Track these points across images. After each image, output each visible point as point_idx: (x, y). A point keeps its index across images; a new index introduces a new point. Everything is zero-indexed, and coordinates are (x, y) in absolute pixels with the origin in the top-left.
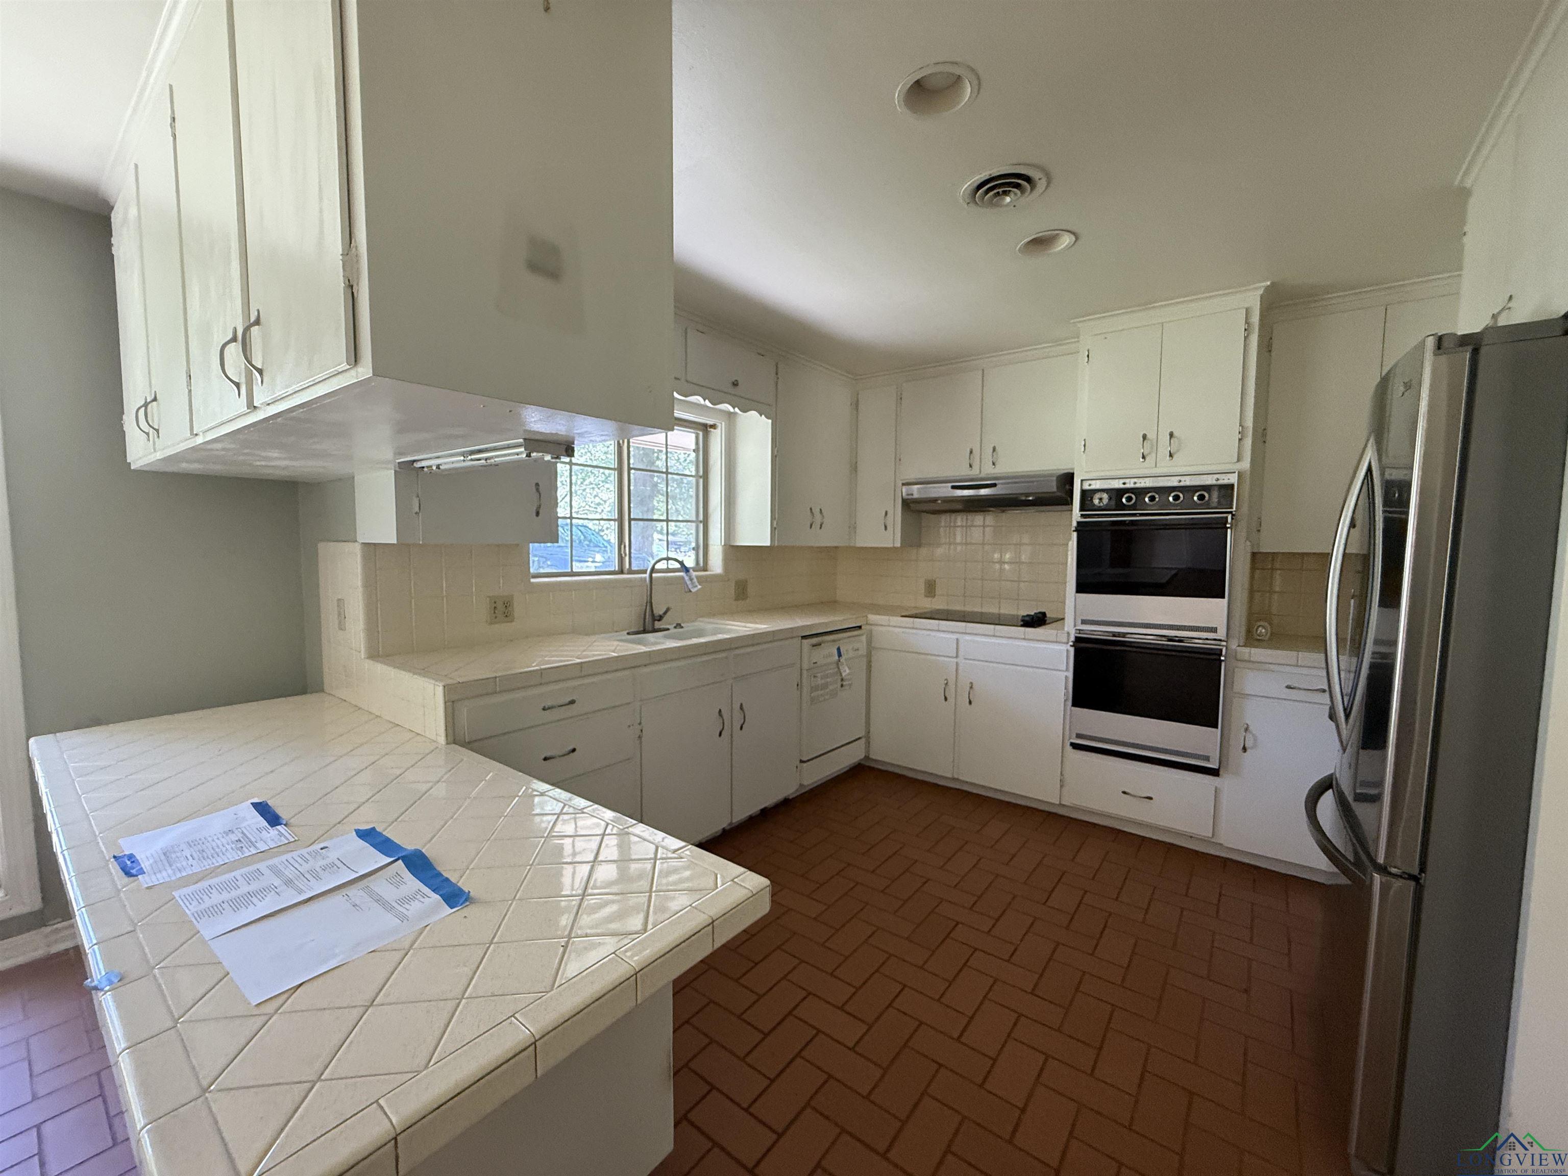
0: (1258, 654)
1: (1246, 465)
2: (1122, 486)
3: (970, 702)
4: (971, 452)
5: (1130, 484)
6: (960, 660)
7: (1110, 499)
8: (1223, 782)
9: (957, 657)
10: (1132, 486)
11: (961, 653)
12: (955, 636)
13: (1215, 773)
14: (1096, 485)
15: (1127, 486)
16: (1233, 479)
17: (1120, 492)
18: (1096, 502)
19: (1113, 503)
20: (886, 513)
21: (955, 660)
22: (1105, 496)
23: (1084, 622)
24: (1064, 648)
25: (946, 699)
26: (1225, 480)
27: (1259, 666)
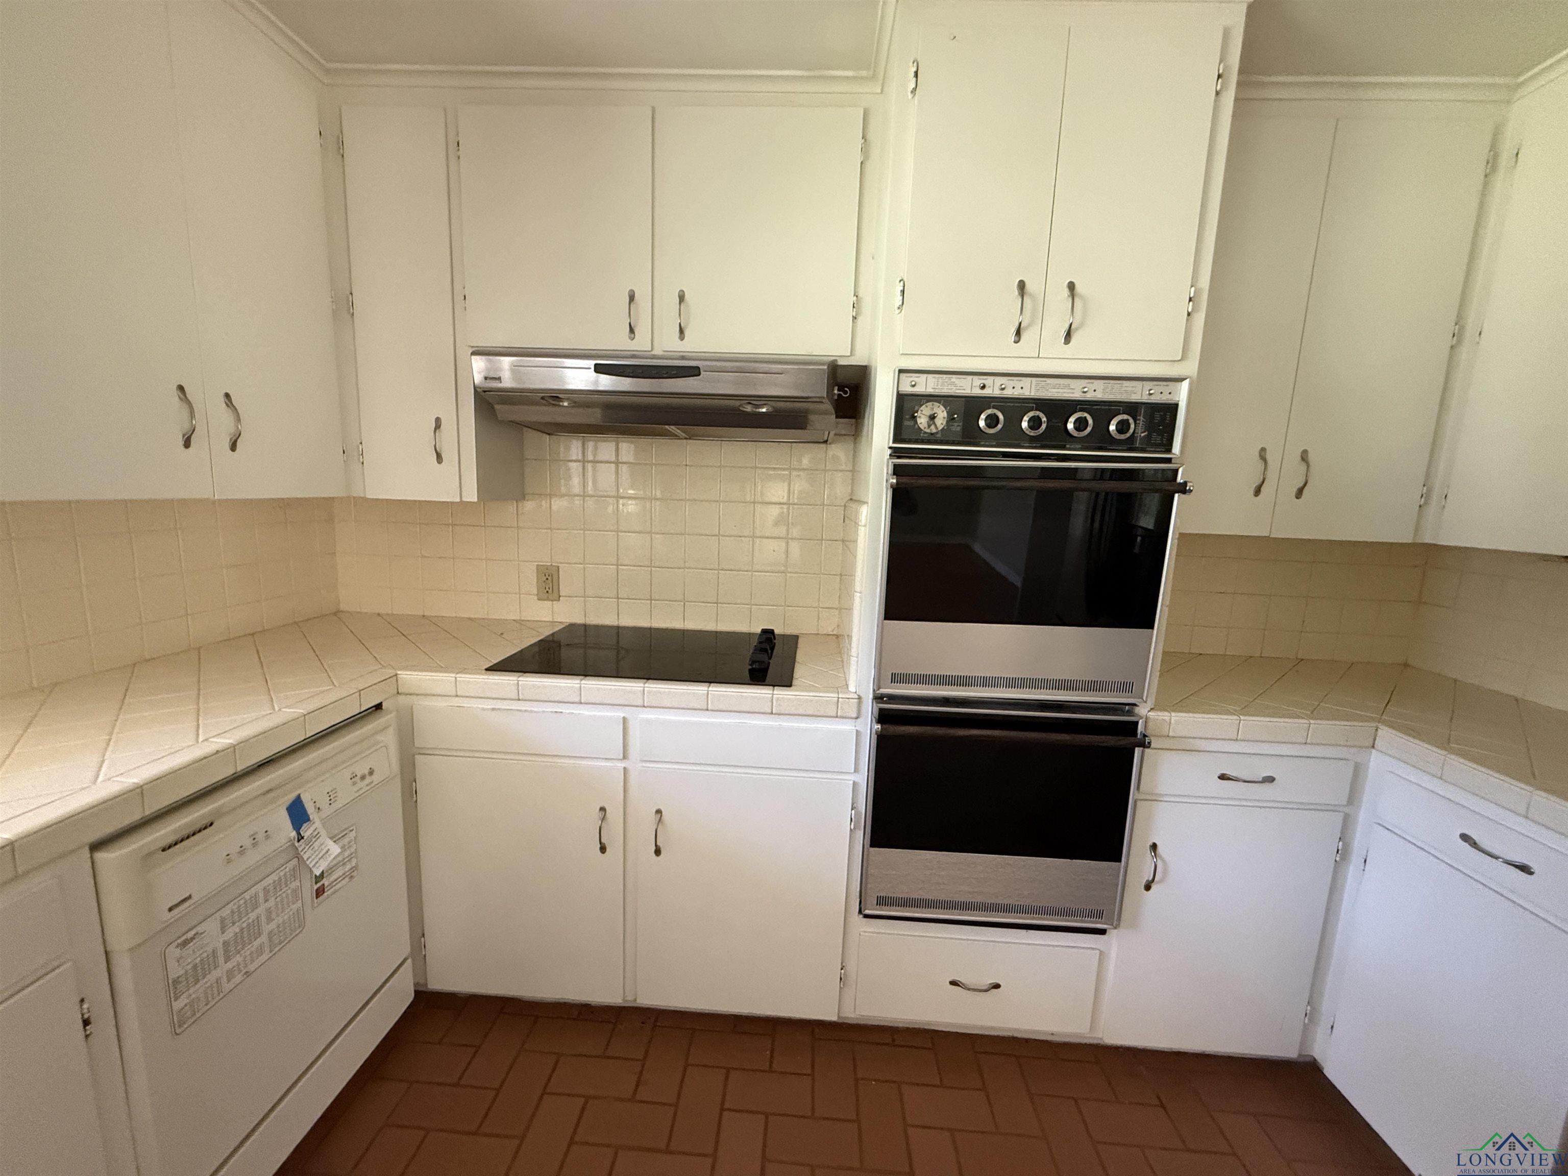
1: (1194, 365)
2: (977, 392)
3: (658, 852)
4: (632, 298)
5: (993, 389)
6: (633, 764)
7: (951, 419)
9: (625, 757)
10: (997, 393)
11: (633, 751)
12: (620, 714)
14: (927, 385)
15: (987, 392)
16: (1177, 393)
17: (974, 405)
18: (922, 421)
19: (957, 427)
20: (438, 423)
21: (621, 765)
22: (942, 411)
24: (848, 727)
25: (603, 849)
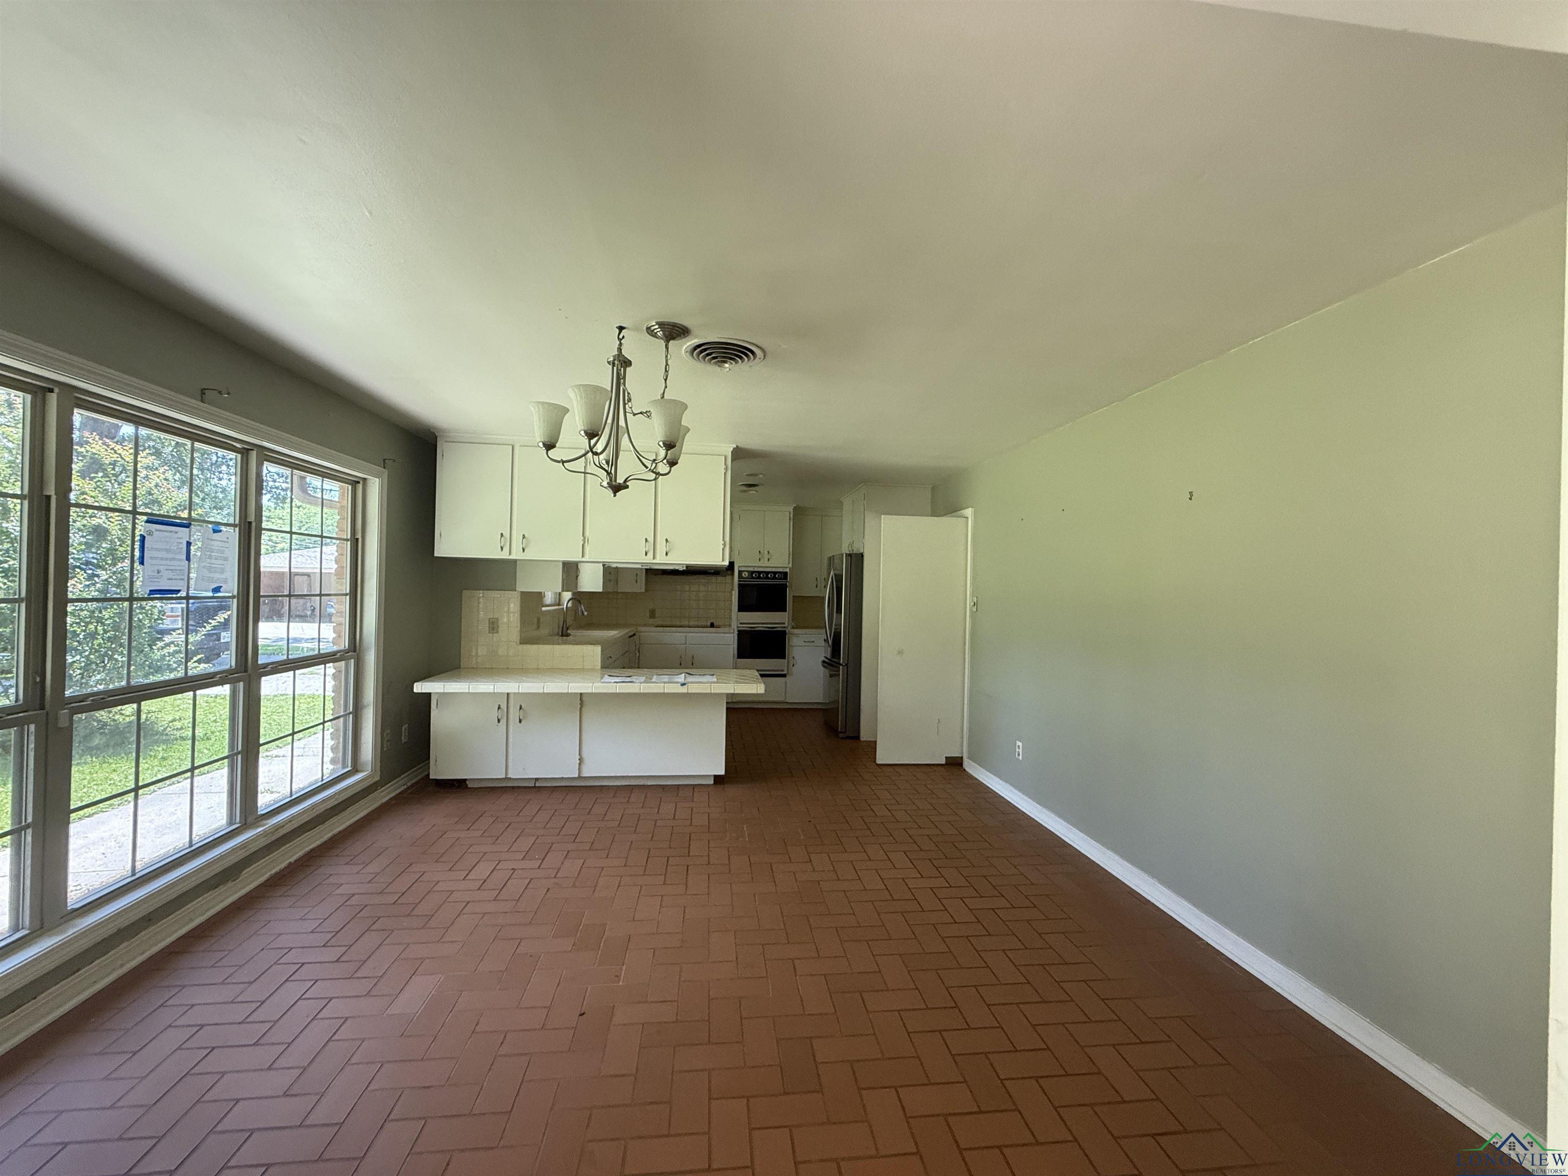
0: (796, 631)
1: (790, 565)
2: (753, 570)
5: (756, 569)
8: (788, 678)
12: (685, 634)
13: (784, 676)
14: (743, 569)
16: (788, 570)
17: (753, 572)
18: (744, 575)
19: (750, 576)
22: (747, 574)
23: (741, 624)
24: (733, 635)
26: (785, 570)
27: (797, 635)
